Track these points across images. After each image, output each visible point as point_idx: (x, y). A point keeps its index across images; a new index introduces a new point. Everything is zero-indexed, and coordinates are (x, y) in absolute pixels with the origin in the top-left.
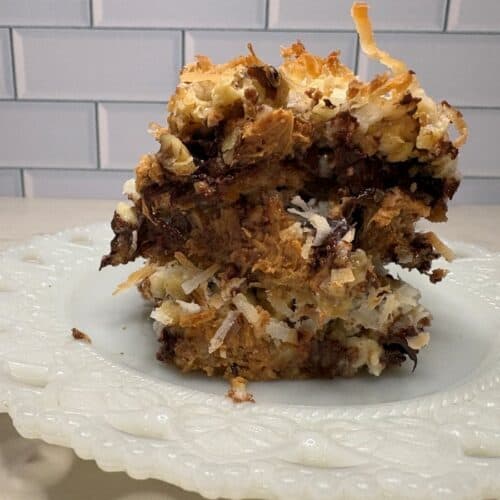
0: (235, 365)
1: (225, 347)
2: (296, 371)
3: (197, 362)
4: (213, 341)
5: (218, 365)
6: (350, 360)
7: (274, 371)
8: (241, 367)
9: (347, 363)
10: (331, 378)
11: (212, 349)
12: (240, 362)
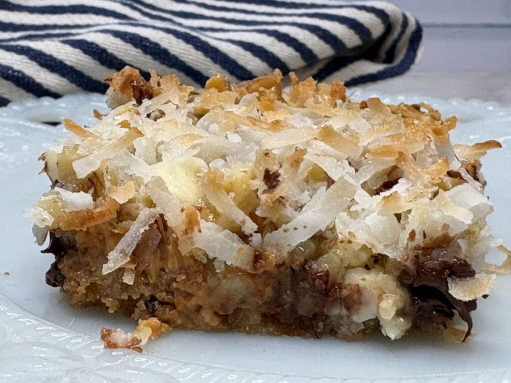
0: (153, 298)
1: (133, 267)
2: (255, 318)
3: (92, 288)
4: (112, 255)
5: (125, 297)
6: (348, 308)
7: (216, 313)
8: (162, 303)
9: (344, 312)
10: (317, 336)
11: (108, 268)
12: (162, 296)
